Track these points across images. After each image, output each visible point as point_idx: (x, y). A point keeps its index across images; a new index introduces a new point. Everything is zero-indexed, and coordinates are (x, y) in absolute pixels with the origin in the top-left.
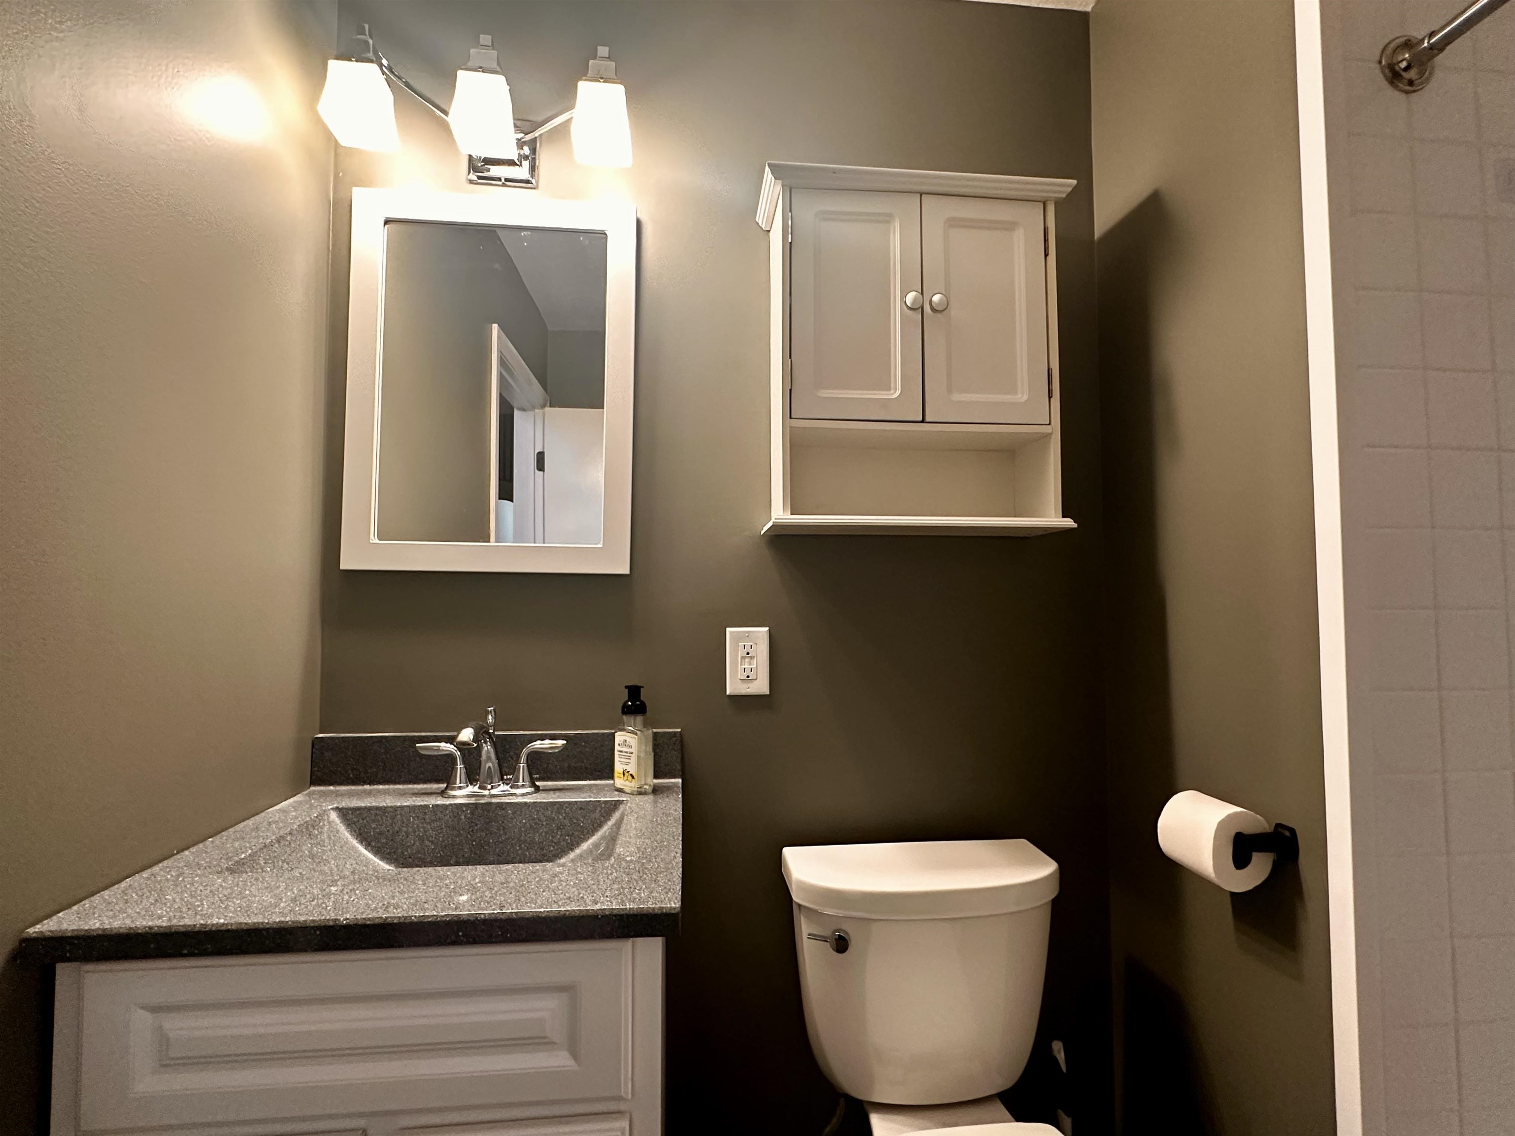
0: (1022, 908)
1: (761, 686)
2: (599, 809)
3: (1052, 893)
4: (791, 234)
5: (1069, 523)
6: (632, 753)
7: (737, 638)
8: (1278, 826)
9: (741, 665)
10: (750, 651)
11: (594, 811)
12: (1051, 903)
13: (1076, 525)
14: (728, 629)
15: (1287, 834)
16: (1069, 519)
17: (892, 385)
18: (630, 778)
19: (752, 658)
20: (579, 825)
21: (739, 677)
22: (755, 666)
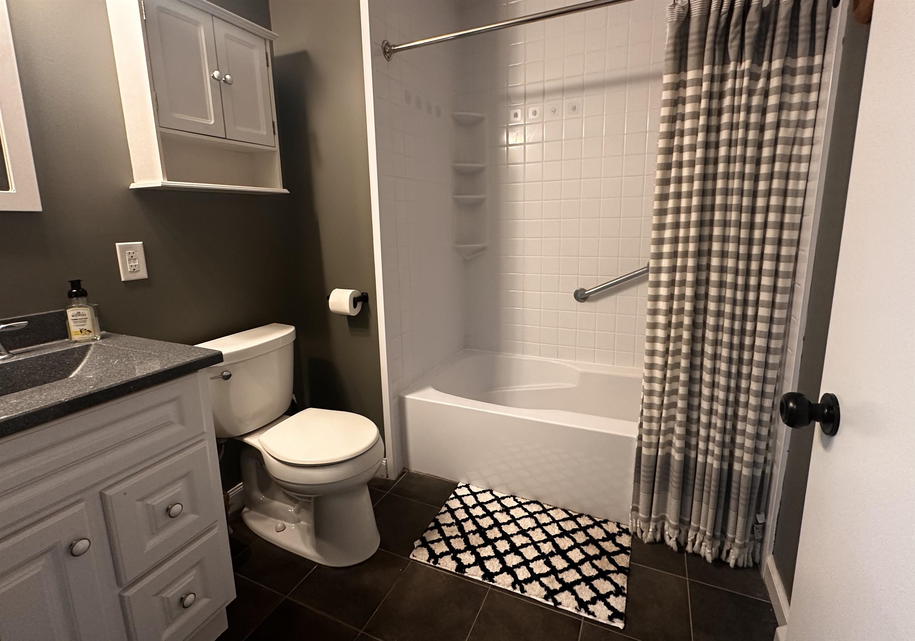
0: (285, 345)
1: (143, 274)
2: (76, 352)
3: (293, 338)
4: (145, 15)
5: (286, 191)
6: (86, 318)
7: (123, 249)
8: (363, 293)
9: (129, 264)
10: (133, 255)
11: (73, 354)
12: (293, 343)
13: (289, 192)
14: (117, 244)
15: (366, 294)
16: (286, 190)
17: (209, 117)
18: (87, 333)
19: (135, 259)
20: (66, 363)
21: (129, 270)
22: (137, 263)
